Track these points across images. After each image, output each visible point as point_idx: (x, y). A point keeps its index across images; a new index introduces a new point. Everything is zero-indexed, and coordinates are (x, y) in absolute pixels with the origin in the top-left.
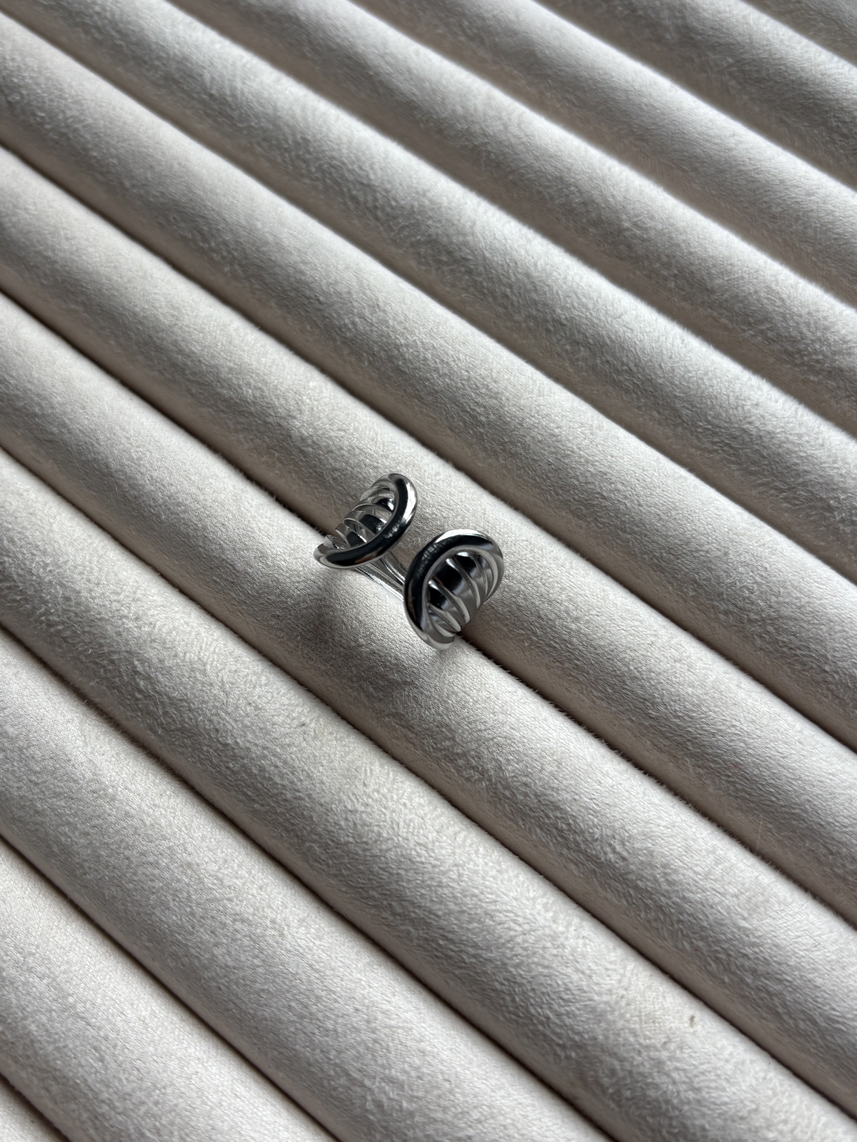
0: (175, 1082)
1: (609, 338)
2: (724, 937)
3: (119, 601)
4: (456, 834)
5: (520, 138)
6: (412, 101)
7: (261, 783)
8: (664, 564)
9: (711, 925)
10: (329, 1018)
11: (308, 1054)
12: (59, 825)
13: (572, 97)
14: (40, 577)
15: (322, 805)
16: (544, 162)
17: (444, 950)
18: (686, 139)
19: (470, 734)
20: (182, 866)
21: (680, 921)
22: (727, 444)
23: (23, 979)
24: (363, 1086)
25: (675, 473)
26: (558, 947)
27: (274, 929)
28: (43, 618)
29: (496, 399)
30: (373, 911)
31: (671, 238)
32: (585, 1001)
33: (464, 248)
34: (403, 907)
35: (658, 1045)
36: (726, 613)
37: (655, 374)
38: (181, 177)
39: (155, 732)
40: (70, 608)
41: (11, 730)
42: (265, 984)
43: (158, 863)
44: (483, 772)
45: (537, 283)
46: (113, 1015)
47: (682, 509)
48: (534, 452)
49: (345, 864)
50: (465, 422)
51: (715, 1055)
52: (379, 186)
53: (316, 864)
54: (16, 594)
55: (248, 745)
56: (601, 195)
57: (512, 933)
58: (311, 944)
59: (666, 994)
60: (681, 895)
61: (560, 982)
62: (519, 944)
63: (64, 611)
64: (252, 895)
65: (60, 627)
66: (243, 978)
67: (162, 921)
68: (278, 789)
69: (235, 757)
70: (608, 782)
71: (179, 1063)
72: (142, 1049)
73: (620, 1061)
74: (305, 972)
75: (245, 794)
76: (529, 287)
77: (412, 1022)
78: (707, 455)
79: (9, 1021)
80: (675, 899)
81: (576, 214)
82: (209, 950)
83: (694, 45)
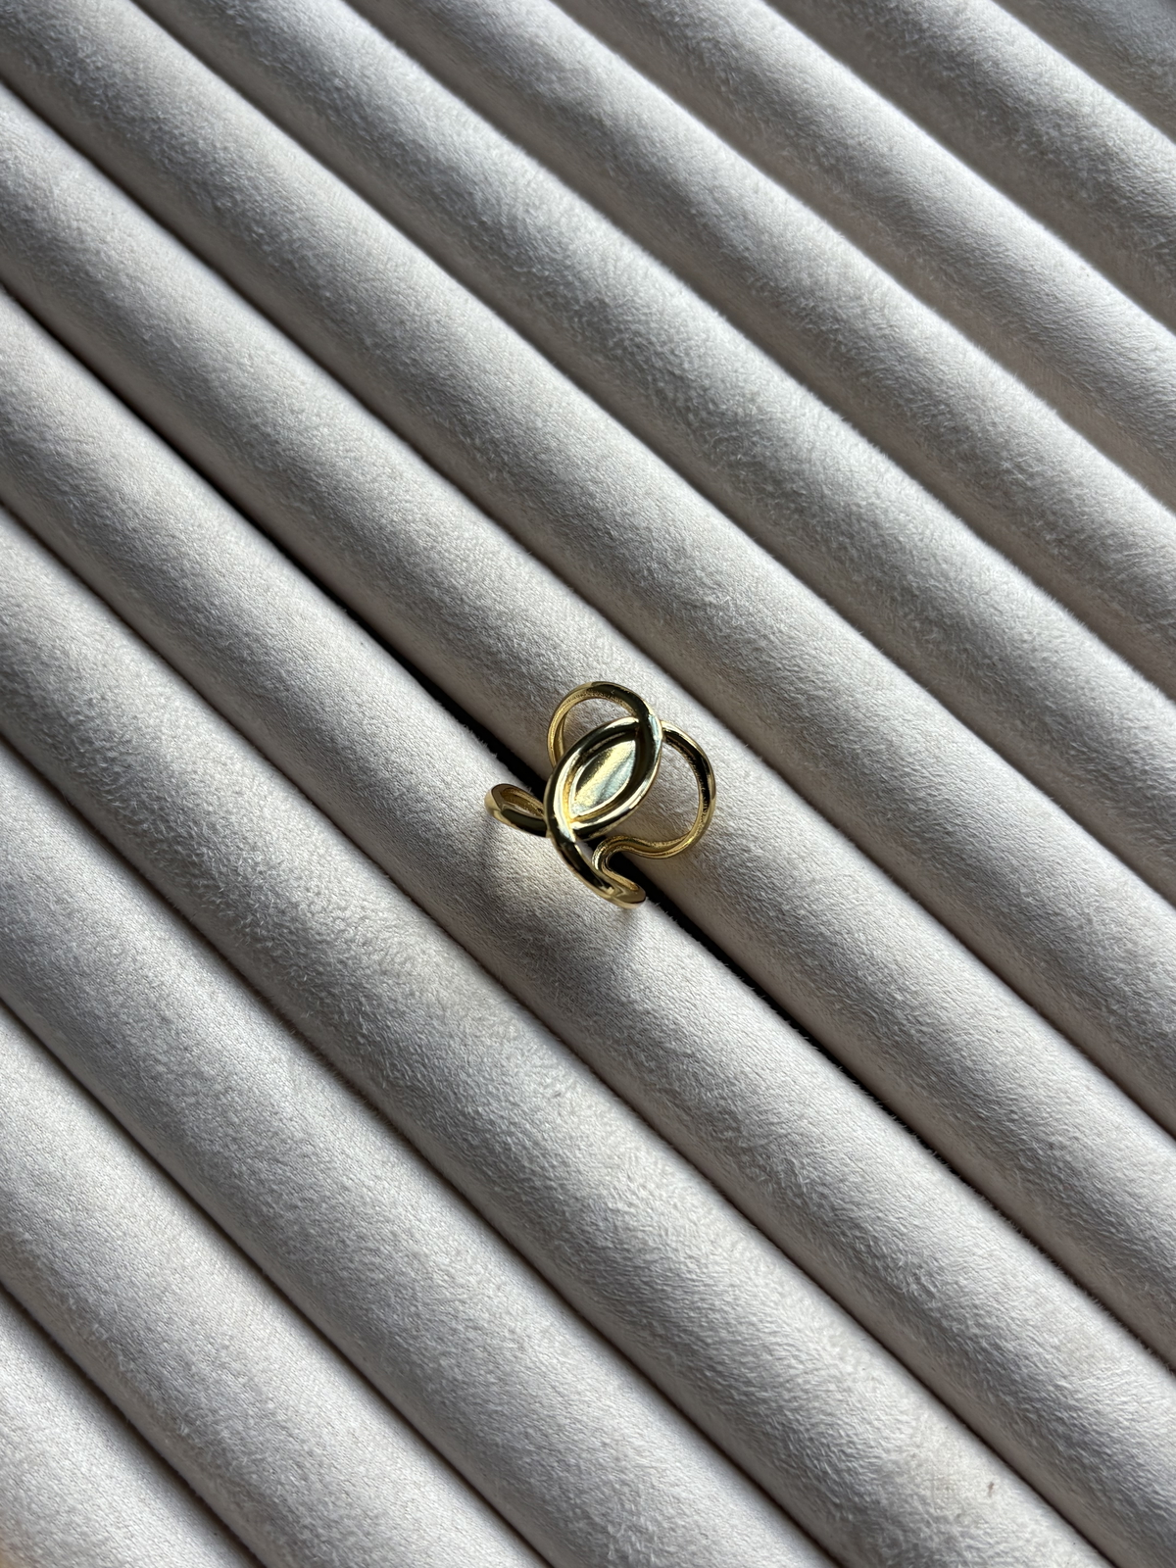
0: (389, 1511)
1: (972, 621)
2: (1036, 1395)
3: (344, 919)
4: (734, 1245)
5: (881, 329)
6: (746, 258)
7: (504, 1163)
8: (1011, 924)
9: (1022, 1378)
10: (572, 1451)
11: (545, 1491)
12: (260, 1193)
13: (950, 270)
14: (245, 878)
15: (577, 1199)
16: (910, 367)
17: (710, 1382)
18: (1093, 348)
19: (760, 1126)
20: (407, 1256)
21: (986, 1370)
22: (1104, 775)
23: (214, 1374)
24: (604, 1531)
25: (1038, 806)
26: (845, 1390)
27: (513, 1340)
28: (248, 930)
29: (823, 688)
30: (628, 1327)
31: (1063, 491)
32: (869, 1458)
33: (796, 478)
35: (951, 1518)
37: (1026, 675)
38: (440, 342)
39: (378, 1085)
40: (283, 923)
41: (206, 1069)
42: (501, 1404)
43: (379, 1249)
44: (772, 1175)
45: (887, 538)
46: (318, 1426)
47: (1043, 859)
48: (864, 764)
49: (600, 1271)
51: (1014, 1532)
52: (695, 381)
53: (565, 1265)
54: (215, 895)
55: (492, 1116)
56: (979, 421)
57: (792, 1372)
58: (555, 1361)
59: (962, 1454)
60: (992, 1342)
61: (843, 1433)
62: (799, 1385)
63: (275, 924)
64: (489, 1297)
65: (270, 944)
66: (473, 1395)
67: (380, 1319)
68: (524, 1172)
69: (475, 1130)
70: (920, 1197)
71: (393, 1488)
72: (353, 1468)
73: (905, 1531)
74: (546, 1395)
75: (485, 1174)
76: (875, 541)
77: (666, 1461)
78: (1076, 784)
79: (198, 1423)
80: (984, 1344)
81: (943, 442)
82: (435, 1359)
83: (1117, 211)
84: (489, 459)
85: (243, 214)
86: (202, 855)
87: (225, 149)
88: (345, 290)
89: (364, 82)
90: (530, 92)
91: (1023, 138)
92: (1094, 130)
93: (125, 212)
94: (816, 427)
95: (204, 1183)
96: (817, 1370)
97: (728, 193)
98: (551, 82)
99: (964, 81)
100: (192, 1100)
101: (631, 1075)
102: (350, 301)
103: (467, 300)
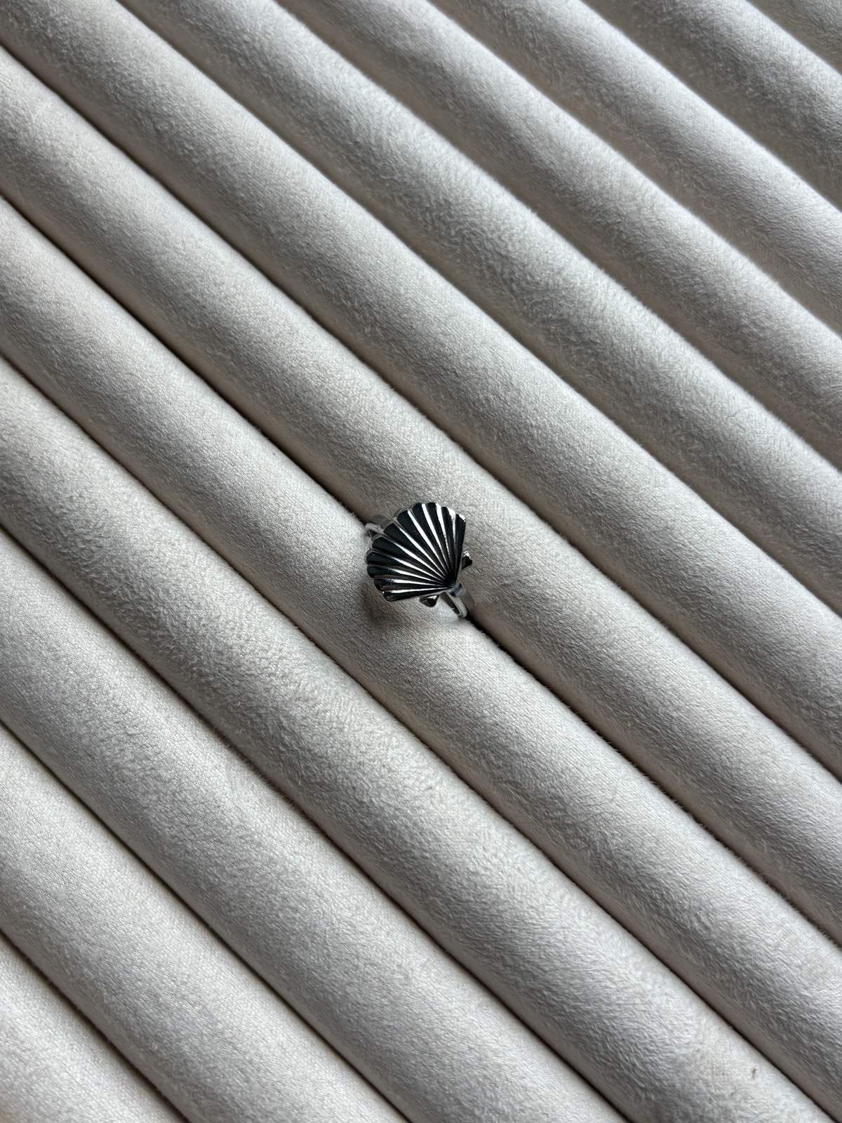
0: (310, 1103)
1: (723, 435)
2: (787, 1002)
3: (267, 659)
4: (562, 897)
6: (551, 170)
7: (391, 839)
8: (757, 658)
9: (776, 990)
10: (447, 1054)
11: (426, 1085)
12: (208, 866)
13: (699, 179)
14: (192, 629)
15: (446, 866)
16: (673, 250)
17: (547, 1000)
18: (804, 237)
19: (581, 808)
21: (750, 985)
22: (821, 548)
23: (176, 1004)
24: (471, 1113)
25: (773, 571)
26: (646, 1003)
27: (400, 973)
28: (195, 669)
29: (616, 486)
30: (485, 960)
31: (786, 340)
32: (666, 1053)
33: (593, 331)
34: (513, 960)
35: (727, 1096)
36: (808, 708)
37: (763, 475)
38: (327, 230)
39: (295, 783)
40: (222, 663)
41: (164, 774)
42: (392, 1021)
43: (298, 907)
44: (590, 843)
45: (660, 374)
46: (256, 1041)
47: (779, 610)
48: (648, 542)
49: (464, 919)
50: (584, 505)
51: (772, 1105)
52: (517, 259)
53: (436, 915)
54: (169, 643)
55: (382, 805)
57: (608, 991)
58: (432, 988)
59: (732, 1047)
60: (753, 963)
61: (646, 1035)
62: (613, 1000)
63: (216, 664)
64: (381, 941)
65: (211, 679)
66: (372, 1015)
67: (300, 959)
68: (407, 846)
69: (369, 814)
70: (697, 858)
71: (313, 1086)
72: (282, 1072)
73: (693, 1106)
74: (426, 1013)
75: (376, 848)
76: (651, 377)
77: (515, 1060)
78: (800, 554)
79: (165, 1041)
80: (748, 966)
81: (698, 305)
82: (342, 988)
83: (819, 137)
84: (364, 318)
85: (178, 134)
86: (159, 612)
87: (163, 86)
88: (255, 192)
89: (265, 37)
90: (388, 46)
91: (750, 83)
92: (801, 77)
93: (86, 133)
94: (607, 293)
95: (165, 861)
96: (626, 988)
97: (537, 122)
98: (405, 38)
99: (707, 41)
100: (155, 798)
101: (484, 771)
102: (258, 200)
103: (345, 200)
